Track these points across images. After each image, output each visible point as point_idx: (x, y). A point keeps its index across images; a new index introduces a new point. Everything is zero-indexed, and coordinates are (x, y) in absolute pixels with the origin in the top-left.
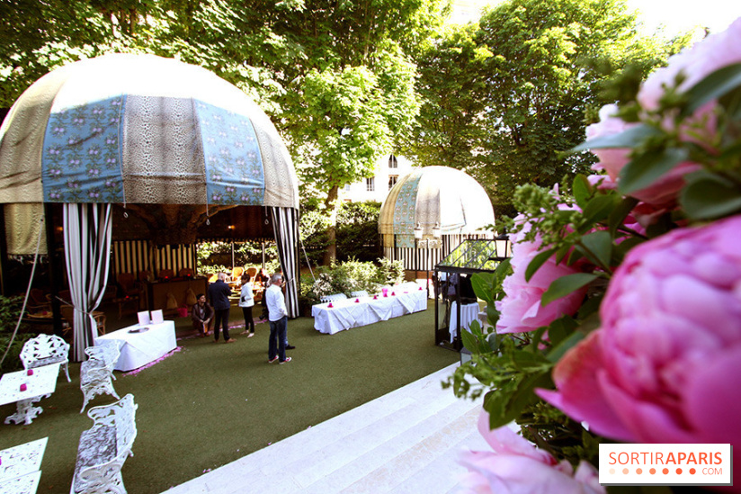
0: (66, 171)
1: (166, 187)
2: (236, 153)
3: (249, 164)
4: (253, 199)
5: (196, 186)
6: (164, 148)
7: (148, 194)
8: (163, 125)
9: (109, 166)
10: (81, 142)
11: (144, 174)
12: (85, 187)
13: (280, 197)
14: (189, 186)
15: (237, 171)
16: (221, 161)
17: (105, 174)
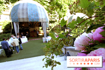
0: (13, 18)
1: (23, 19)
2: (34, 13)
3: (36, 15)
4: (37, 21)
5: (27, 19)
6: (23, 13)
7: (21, 21)
8: (23, 10)
9: (17, 17)
10: (14, 14)
11: (20, 18)
12: (15, 20)
13: (42, 20)
14: (26, 19)
15: (34, 16)
16: (31, 15)
17: (17, 18)
